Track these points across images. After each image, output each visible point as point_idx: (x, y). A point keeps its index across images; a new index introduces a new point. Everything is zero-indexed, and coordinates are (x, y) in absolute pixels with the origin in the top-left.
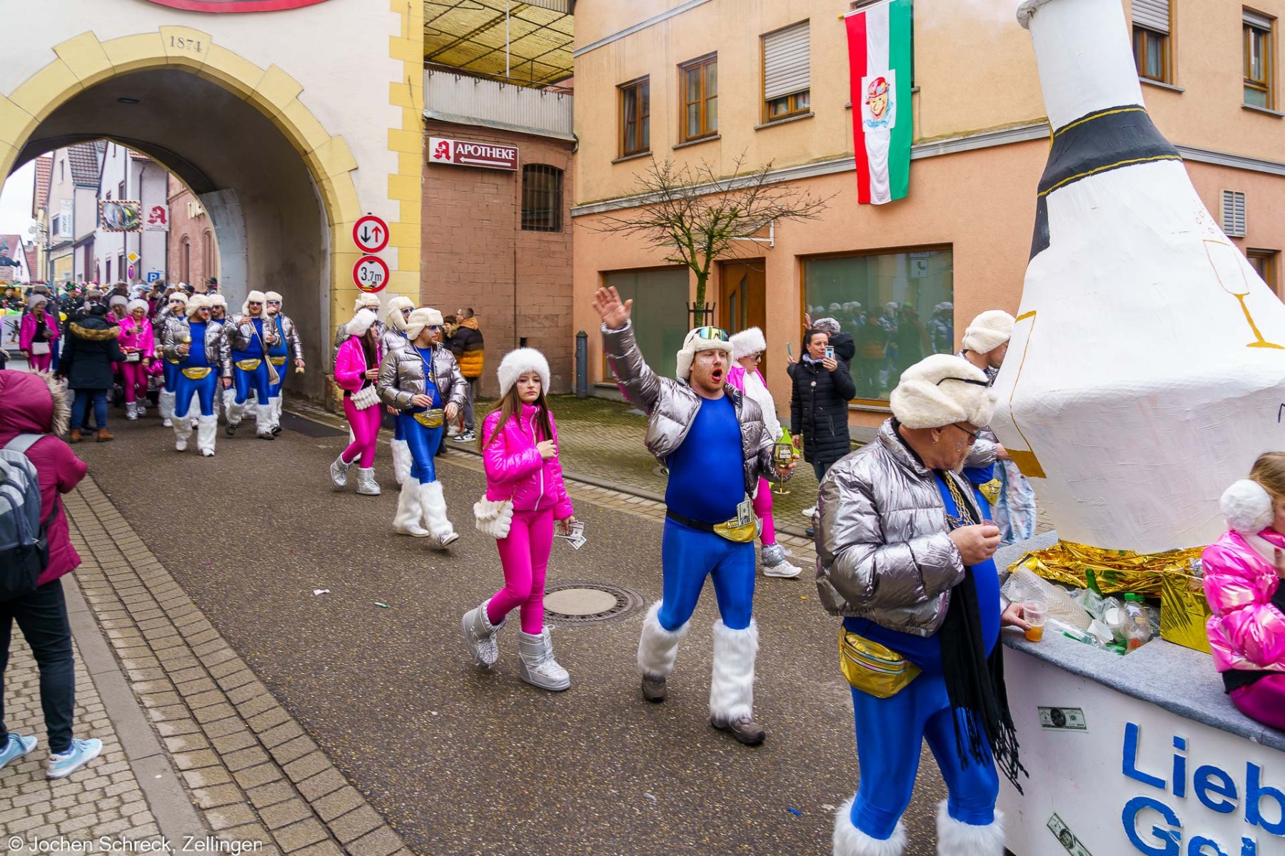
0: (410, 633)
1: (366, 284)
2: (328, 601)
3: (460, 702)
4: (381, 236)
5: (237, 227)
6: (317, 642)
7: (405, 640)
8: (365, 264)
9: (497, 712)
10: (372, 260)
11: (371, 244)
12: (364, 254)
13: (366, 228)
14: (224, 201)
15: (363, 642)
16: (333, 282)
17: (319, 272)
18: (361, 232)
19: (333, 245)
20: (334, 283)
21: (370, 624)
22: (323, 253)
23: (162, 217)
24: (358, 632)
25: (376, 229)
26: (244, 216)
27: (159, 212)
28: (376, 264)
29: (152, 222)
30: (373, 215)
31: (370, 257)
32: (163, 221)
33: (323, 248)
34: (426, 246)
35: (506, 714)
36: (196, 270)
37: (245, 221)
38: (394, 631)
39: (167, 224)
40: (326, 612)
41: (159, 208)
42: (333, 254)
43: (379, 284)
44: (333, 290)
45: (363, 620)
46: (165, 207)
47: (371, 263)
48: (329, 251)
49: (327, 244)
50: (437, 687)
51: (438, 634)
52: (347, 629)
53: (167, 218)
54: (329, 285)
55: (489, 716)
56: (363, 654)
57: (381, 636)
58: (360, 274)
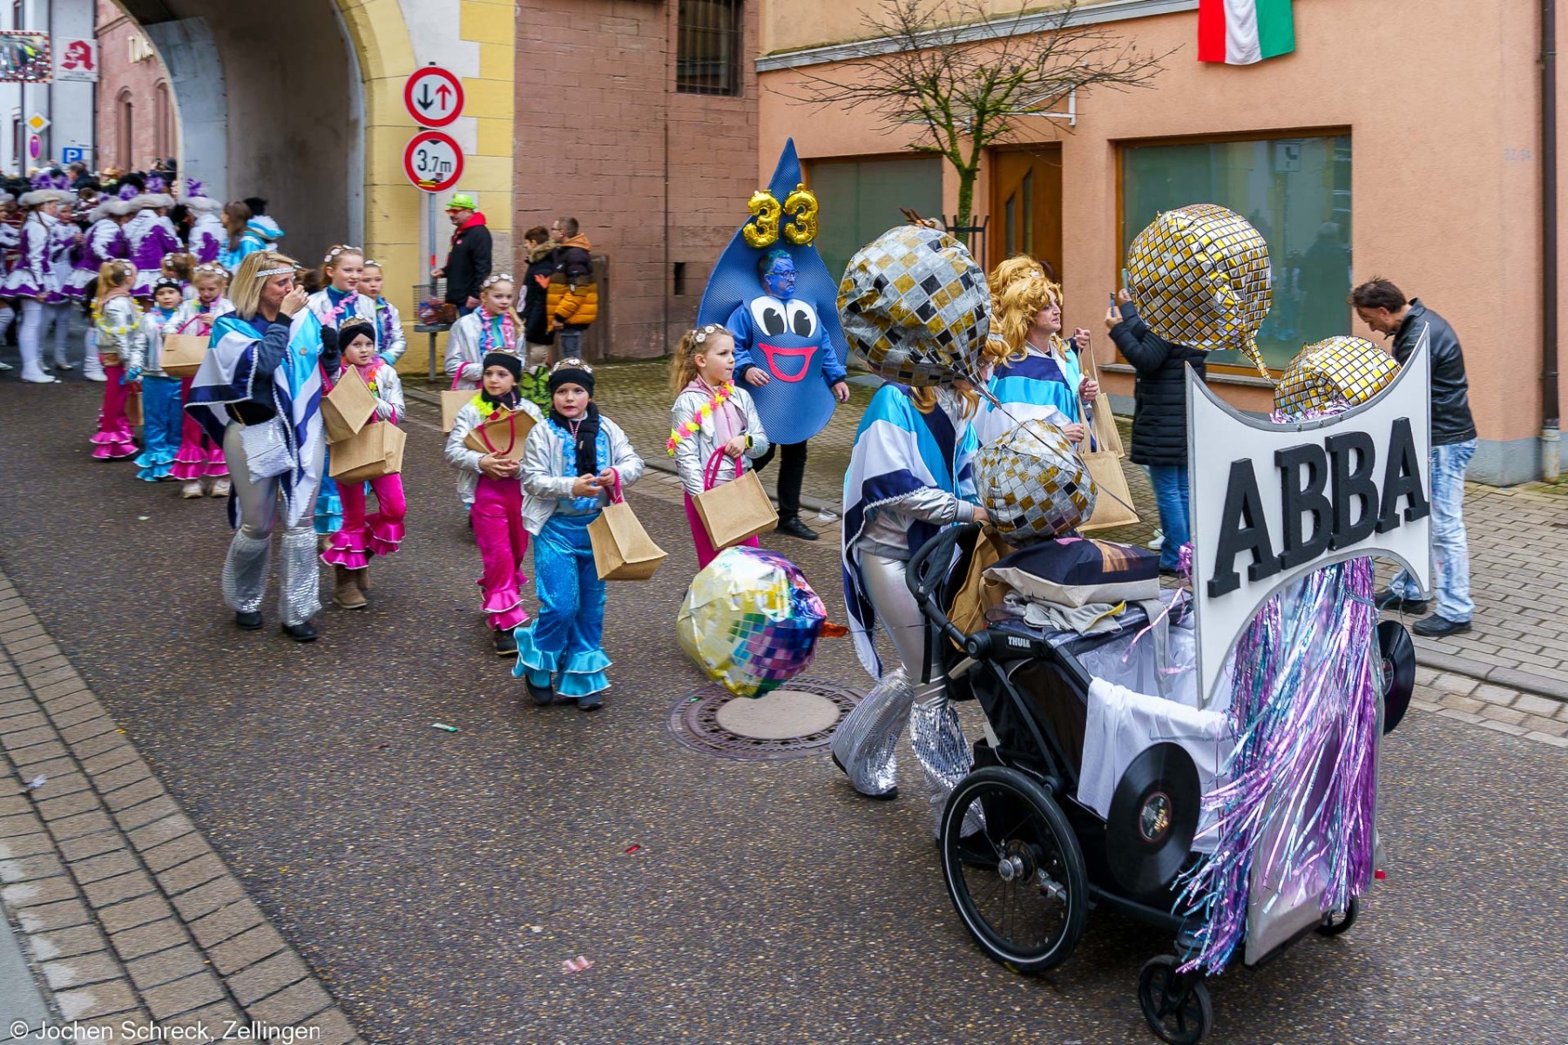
0: (495, 779)
1: (426, 177)
2: (355, 722)
3: (580, 906)
4: (452, 101)
5: (210, 80)
6: (335, 799)
7: (485, 792)
8: (425, 145)
9: (644, 922)
10: (436, 138)
11: (434, 113)
12: (421, 129)
13: (426, 86)
14: (187, 37)
15: (413, 797)
16: (369, 174)
17: (346, 156)
18: (417, 93)
19: (369, 112)
20: (372, 175)
21: (426, 763)
22: (352, 125)
23: (86, 58)
24: (406, 778)
25: (443, 89)
26: (222, 61)
27: (81, 51)
28: (443, 145)
29: (69, 66)
30: (438, 65)
31: (432, 132)
32: (88, 65)
33: (352, 117)
34: (523, 116)
35: (660, 926)
36: (144, 145)
37: (223, 71)
38: (467, 774)
39: (95, 69)
40: (352, 742)
41: (81, 44)
42: (369, 127)
43: (447, 176)
44: (368, 185)
45: (416, 756)
46: (91, 43)
47: (435, 143)
48: (363, 122)
49: (359, 110)
50: (541, 879)
51: (544, 779)
52: (386, 774)
53: (94, 59)
54: (362, 177)
55: (630, 931)
56: (413, 819)
57: (445, 786)
58: (416, 160)
